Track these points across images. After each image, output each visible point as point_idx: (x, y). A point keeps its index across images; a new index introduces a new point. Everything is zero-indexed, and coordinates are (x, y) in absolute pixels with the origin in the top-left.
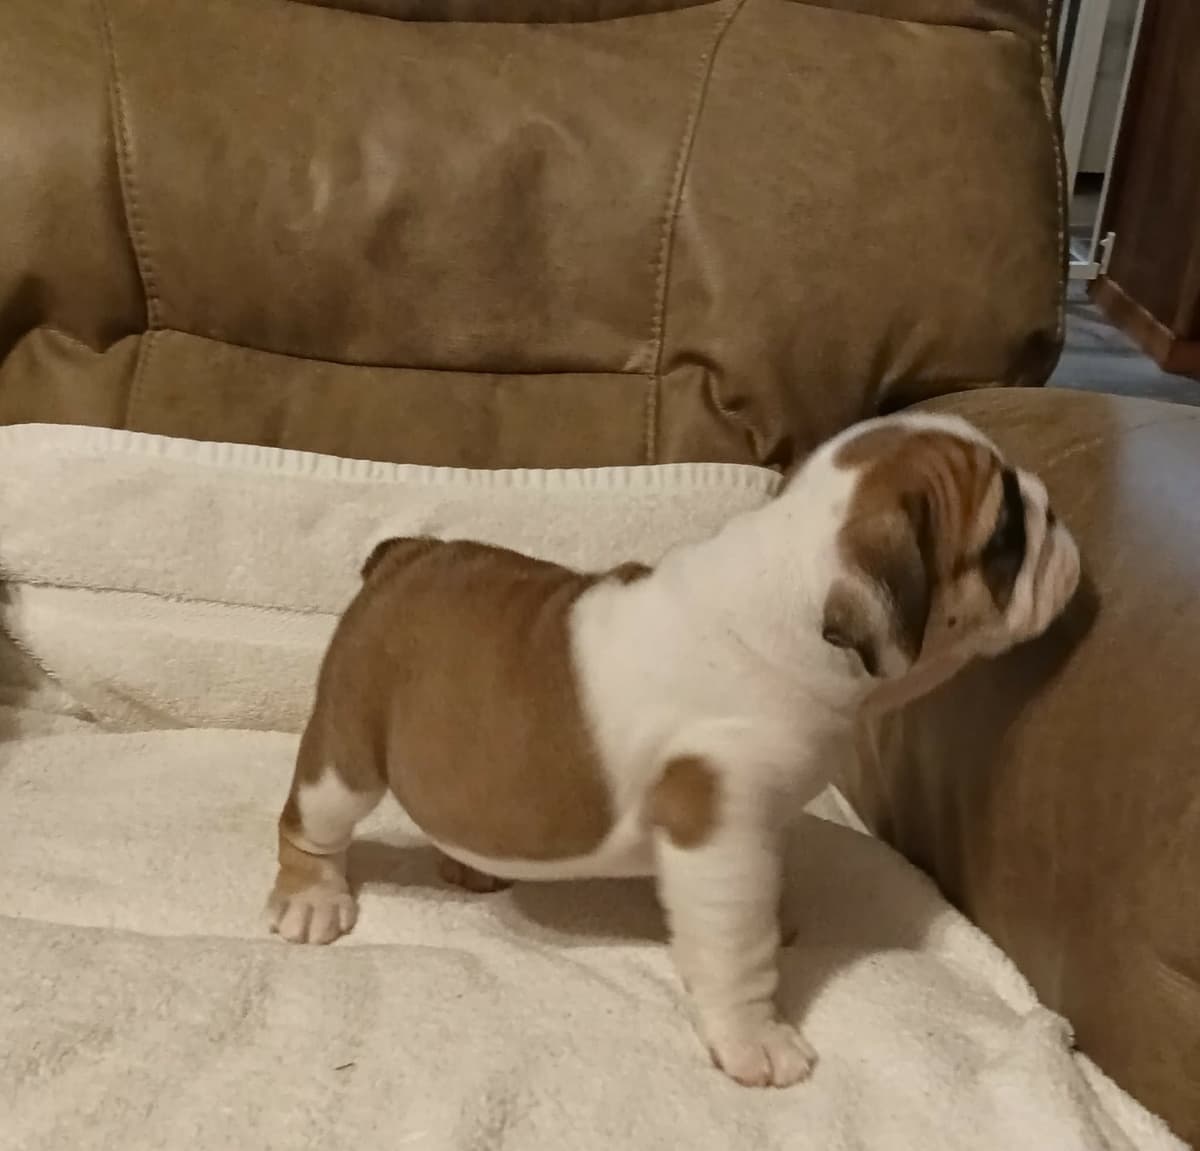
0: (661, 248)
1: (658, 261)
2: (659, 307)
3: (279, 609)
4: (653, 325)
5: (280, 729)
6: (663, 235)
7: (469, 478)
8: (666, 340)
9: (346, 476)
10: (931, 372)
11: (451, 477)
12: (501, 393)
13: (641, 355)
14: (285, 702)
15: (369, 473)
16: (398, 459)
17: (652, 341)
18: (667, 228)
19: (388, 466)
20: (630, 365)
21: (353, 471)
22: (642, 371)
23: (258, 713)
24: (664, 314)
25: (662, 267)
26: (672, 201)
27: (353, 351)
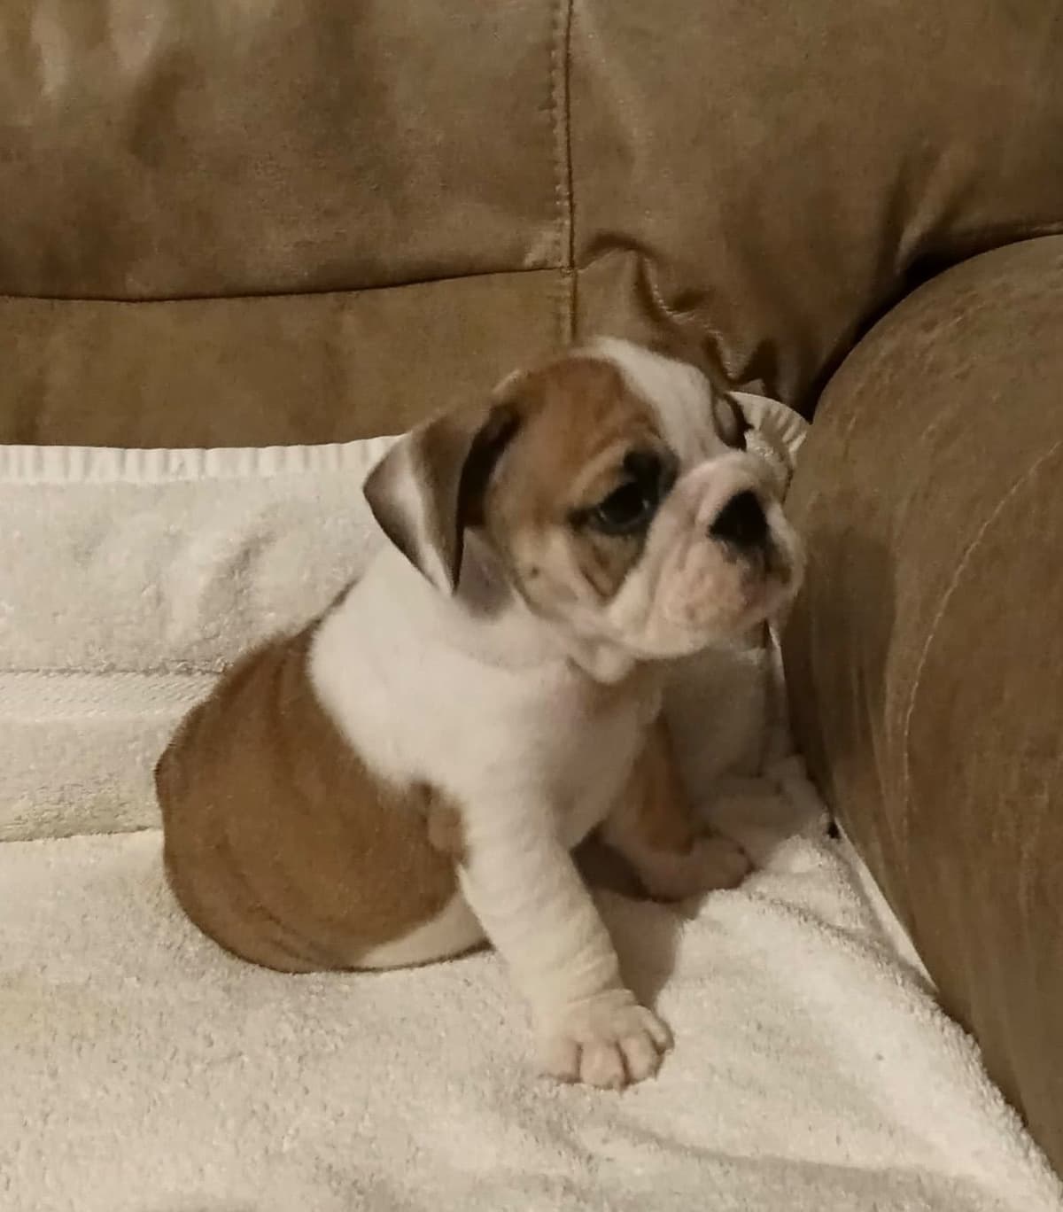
0: (552, 86)
1: (551, 105)
2: (562, 171)
3: (62, 671)
4: (558, 197)
5: (89, 832)
6: (552, 67)
7: (306, 461)
8: (578, 218)
9: (132, 476)
10: (976, 217)
11: (282, 461)
12: (350, 321)
13: (547, 242)
14: (90, 796)
15: (165, 467)
16: (205, 441)
17: (559, 221)
18: (557, 55)
19: (191, 455)
20: (529, 260)
21: (142, 466)
22: (549, 266)
23: (55, 814)
24: (570, 181)
25: (559, 113)
26: (561, 15)
27: (134, 284)
